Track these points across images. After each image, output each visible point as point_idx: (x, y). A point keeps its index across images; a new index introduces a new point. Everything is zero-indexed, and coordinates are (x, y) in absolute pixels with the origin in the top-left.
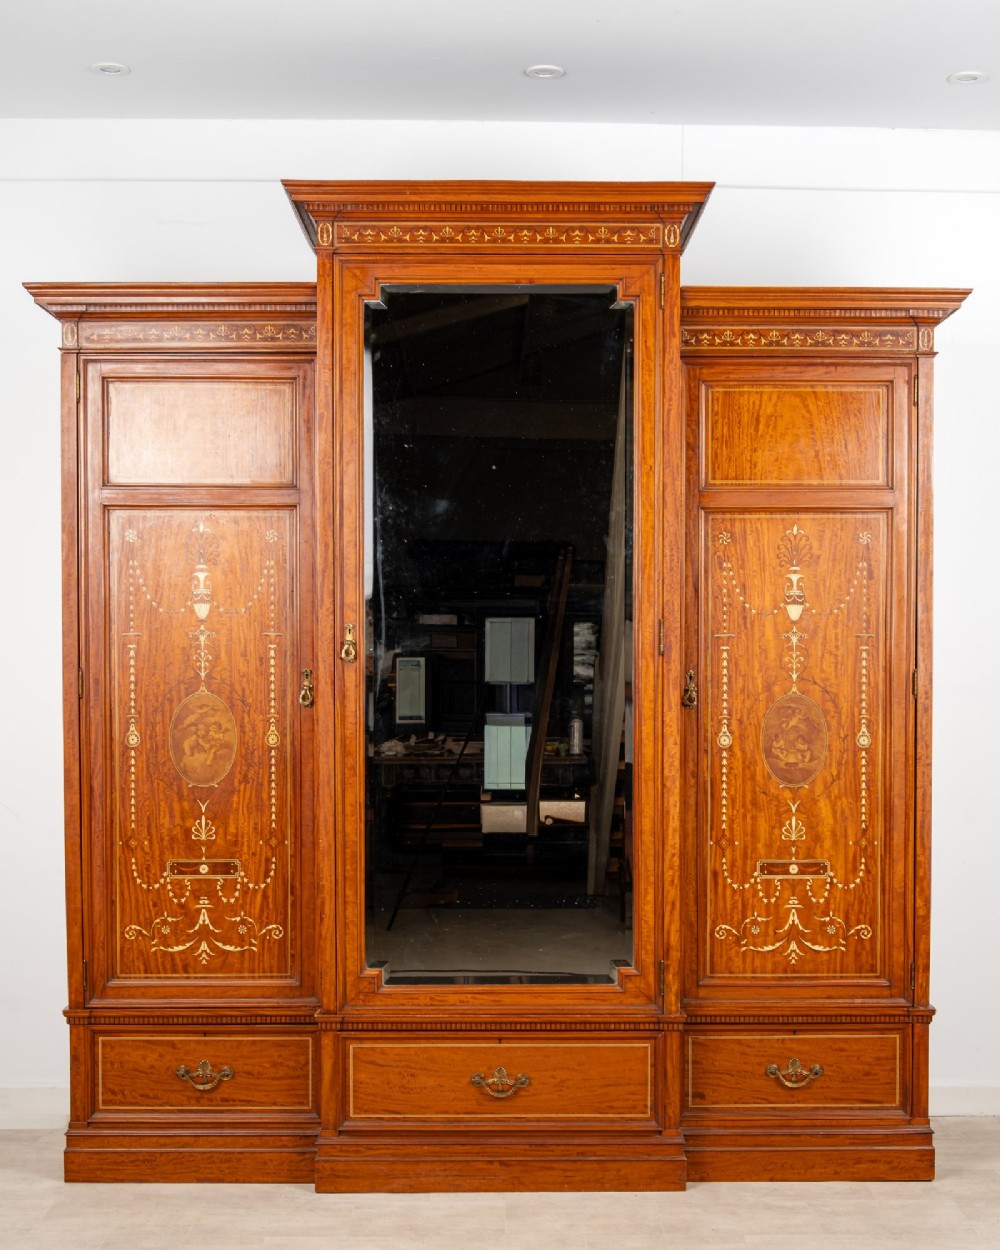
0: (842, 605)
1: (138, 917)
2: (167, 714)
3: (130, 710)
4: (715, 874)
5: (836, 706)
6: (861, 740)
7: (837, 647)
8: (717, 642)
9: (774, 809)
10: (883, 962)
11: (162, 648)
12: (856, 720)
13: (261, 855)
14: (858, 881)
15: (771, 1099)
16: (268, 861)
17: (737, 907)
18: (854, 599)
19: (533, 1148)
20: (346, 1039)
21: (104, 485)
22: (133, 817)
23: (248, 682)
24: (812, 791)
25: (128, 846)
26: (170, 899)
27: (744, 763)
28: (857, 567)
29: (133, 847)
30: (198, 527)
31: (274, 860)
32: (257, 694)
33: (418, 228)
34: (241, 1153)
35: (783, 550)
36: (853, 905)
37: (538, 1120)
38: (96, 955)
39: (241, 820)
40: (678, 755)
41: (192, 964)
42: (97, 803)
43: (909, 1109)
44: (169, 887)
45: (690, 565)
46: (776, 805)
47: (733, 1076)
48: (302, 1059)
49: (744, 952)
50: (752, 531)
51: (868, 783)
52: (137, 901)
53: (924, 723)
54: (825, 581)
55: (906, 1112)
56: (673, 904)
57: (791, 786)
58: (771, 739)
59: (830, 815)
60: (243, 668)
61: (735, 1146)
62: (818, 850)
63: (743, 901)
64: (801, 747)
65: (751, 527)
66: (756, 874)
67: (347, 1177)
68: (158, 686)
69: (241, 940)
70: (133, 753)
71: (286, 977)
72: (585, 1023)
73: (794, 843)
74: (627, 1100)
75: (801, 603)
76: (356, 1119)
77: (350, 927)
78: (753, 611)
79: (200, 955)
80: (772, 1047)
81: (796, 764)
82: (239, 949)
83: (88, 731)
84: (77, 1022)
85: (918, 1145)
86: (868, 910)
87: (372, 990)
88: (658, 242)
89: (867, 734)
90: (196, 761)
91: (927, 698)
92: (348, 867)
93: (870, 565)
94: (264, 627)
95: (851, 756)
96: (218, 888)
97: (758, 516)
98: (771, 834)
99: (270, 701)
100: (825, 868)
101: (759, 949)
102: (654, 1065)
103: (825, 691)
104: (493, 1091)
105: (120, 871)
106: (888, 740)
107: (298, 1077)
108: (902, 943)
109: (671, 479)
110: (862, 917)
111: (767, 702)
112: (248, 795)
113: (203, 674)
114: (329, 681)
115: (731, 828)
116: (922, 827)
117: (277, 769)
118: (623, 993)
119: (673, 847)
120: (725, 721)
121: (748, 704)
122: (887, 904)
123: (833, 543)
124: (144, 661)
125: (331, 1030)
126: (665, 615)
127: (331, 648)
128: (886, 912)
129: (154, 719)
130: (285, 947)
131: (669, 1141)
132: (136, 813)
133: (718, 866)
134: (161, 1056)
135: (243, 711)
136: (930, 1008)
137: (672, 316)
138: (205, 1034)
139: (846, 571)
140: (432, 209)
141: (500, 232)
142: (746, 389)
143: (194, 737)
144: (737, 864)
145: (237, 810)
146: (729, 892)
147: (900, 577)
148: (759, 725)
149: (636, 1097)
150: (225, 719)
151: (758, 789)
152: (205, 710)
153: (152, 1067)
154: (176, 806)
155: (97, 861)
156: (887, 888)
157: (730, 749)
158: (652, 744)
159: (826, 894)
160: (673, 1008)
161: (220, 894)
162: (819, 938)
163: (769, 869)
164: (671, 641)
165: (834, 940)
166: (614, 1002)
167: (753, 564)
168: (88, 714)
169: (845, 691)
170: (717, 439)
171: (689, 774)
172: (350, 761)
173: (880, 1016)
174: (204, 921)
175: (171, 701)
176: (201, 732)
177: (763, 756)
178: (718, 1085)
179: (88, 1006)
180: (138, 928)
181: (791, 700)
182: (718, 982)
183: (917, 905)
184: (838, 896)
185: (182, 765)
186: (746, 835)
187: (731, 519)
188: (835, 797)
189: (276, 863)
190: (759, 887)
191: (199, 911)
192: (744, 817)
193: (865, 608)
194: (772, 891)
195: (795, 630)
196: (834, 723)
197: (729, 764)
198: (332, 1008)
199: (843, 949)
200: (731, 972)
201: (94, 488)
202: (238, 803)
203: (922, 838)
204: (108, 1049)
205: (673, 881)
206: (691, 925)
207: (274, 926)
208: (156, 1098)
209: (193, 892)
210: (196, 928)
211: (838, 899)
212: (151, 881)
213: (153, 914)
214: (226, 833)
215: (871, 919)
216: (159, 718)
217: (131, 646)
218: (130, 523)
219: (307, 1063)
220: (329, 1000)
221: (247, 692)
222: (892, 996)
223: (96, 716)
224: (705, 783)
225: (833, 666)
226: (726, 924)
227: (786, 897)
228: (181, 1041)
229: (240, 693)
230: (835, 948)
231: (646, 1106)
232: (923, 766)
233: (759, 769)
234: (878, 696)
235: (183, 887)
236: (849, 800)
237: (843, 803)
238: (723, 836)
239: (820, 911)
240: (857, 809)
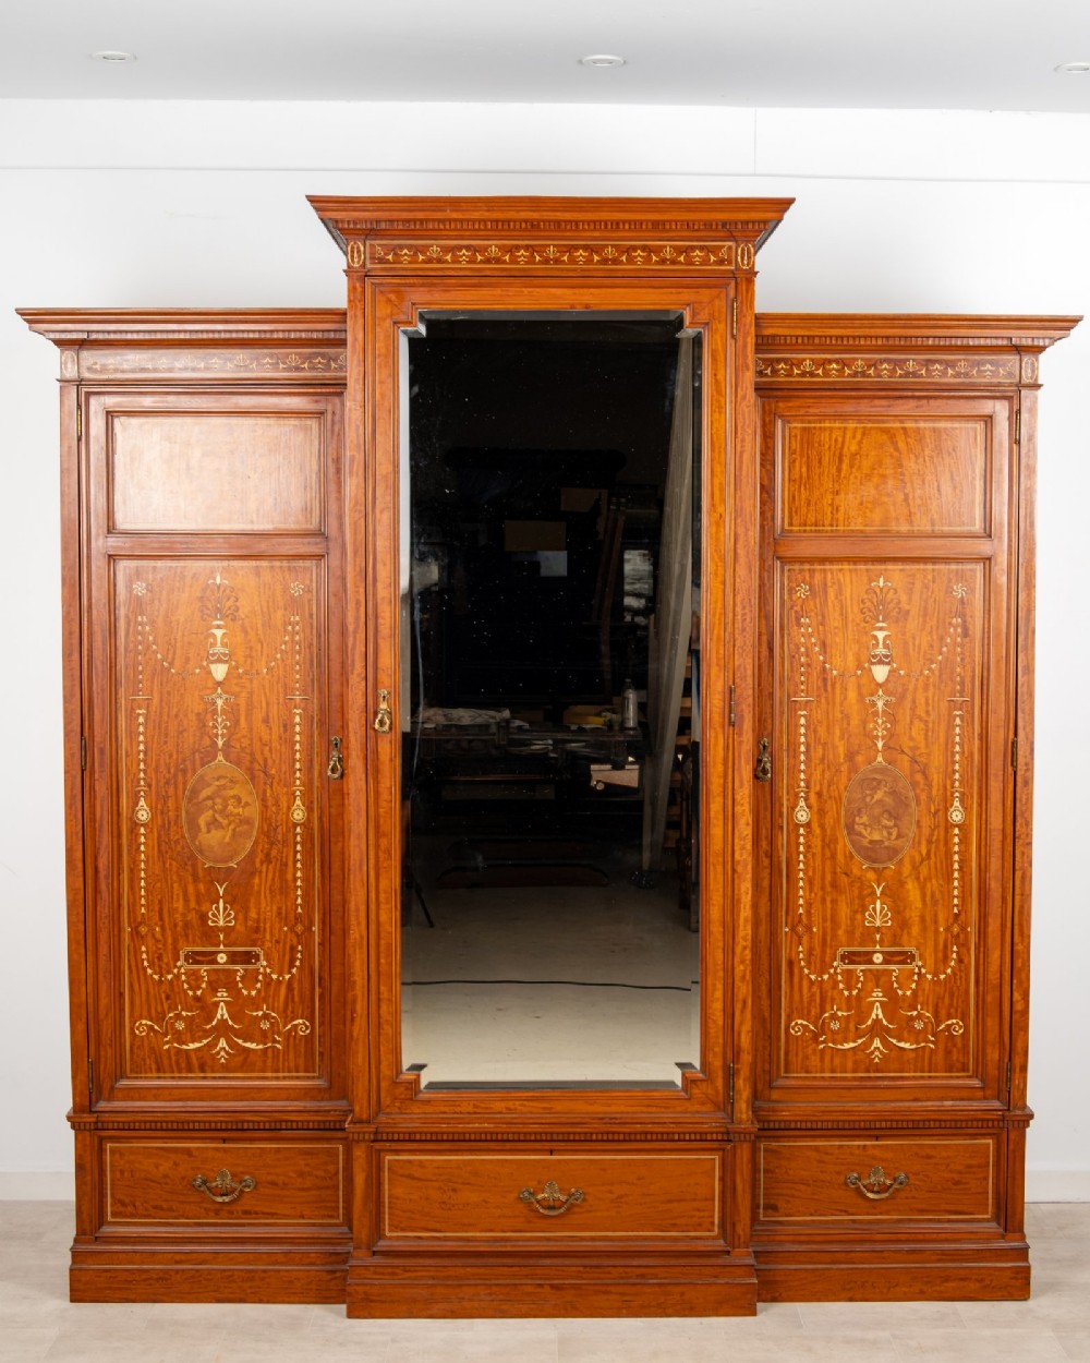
0: (933, 666)
1: (149, 1012)
2: (181, 787)
3: (139, 782)
4: (791, 964)
5: (926, 777)
6: (954, 814)
7: (927, 712)
8: (793, 707)
9: (856, 892)
10: (976, 1060)
11: (174, 713)
12: (949, 793)
13: (285, 943)
14: (949, 971)
15: (851, 1210)
16: (293, 949)
17: (815, 1001)
18: (947, 659)
19: (588, 1269)
20: (379, 1151)
21: (109, 532)
22: (143, 902)
23: (271, 750)
24: (899, 872)
25: (138, 933)
26: (185, 992)
27: (823, 840)
28: (950, 624)
29: (143, 934)
30: (214, 579)
31: (300, 948)
32: (280, 764)
33: (460, 248)
34: (265, 1271)
35: (868, 604)
36: (944, 997)
37: (593, 1239)
38: (102, 1053)
39: (263, 905)
40: (750, 837)
41: (209, 1062)
42: (103, 886)
43: (1002, 1221)
44: (183, 977)
45: (763, 622)
46: (859, 888)
47: (809, 1185)
48: (331, 1168)
49: (822, 1050)
50: (834, 583)
51: (961, 862)
52: (148, 993)
53: (1024, 797)
54: (914, 638)
55: (999, 1224)
56: (745, 1002)
57: (876, 865)
58: (853, 814)
59: (918, 898)
60: (266, 738)
61: (810, 1263)
62: (905, 937)
63: (821, 993)
64: (885, 822)
65: (833, 578)
66: (835, 964)
67: (382, 1302)
68: (171, 756)
69: (264, 1037)
70: (142, 830)
71: (314, 1078)
72: (646, 1133)
73: (878, 930)
74: (692, 1217)
75: (888, 664)
76: (392, 1238)
77: (385, 1027)
78: (835, 672)
79: (218, 1053)
80: (852, 1154)
81: (882, 842)
82: (261, 1047)
83: (93, 807)
84: (82, 1127)
85: (1011, 1261)
86: (959, 1003)
87: (409, 1097)
88: (730, 263)
89: (960, 808)
90: (213, 839)
91: (1027, 770)
92: (382, 961)
93: (964, 622)
94: (287, 689)
95: (942, 833)
96: (238, 979)
97: (840, 567)
98: (853, 919)
99: (295, 773)
100: (912, 957)
101: (840, 1047)
102: (722, 1179)
103: (914, 761)
104: (543, 1208)
105: (129, 960)
106: (984, 816)
107: (328, 1188)
108: (997, 1040)
109: (743, 529)
110: (952, 1011)
111: (849, 772)
112: (270, 875)
113: (220, 743)
114: (362, 756)
115: (808, 912)
116: (1021, 913)
117: (302, 847)
118: (689, 1099)
119: (745, 939)
120: (802, 794)
121: (827, 774)
122: (981, 998)
123: (924, 596)
124: (154, 728)
125: (364, 1140)
126: (737, 681)
127: (364, 718)
128: (980, 1006)
129: (166, 792)
130: (313, 1043)
131: (738, 1262)
132: (146, 897)
133: (793, 955)
134: (175, 1164)
135: (265, 783)
136: (1027, 1112)
137: (745, 346)
138: (224, 1141)
139: (938, 628)
140: (477, 227)
141: (551, 252)
142: (827, 425)
143: (211, 812)
144: (815, 953)
145: (259, 892)
146: (805, 984)
147: (998, 635)
148: (840, 799)
149: (702, 1214)
150: (244, 791)
151: (838, 870)
152: (222, 782)
153: (166, 1176)
154: (191, 889)
155: (104, 950)
156: (981, 979)
157: (808, 825)
158: (721, 822)
159: (914, 986)
160: (744, 1116)
161: (240, 985)
162: (905, 1034)
163: (850, 958)
164: (742, 710)
165: (921, 1036)
166: (679, 1109)
167: (834, 620)
168: (92, 788)
169: (936, 761)
170: (795, 481)
171: (762, 854)
172: (384, 842)
173: (972, 1121)
174: (222, 1015)
175: (184, 771)
176: (218, 807)
177: (845, 833)
178: (793, 1196)
179: (93, 1110)
180: (149, 1023)
181: (875, 770)
182: (793, 1083)
183: (1014, 999)
184: (927, 988)
185: (197, 843)
186: (824, 920)
187: (809, 570)
188: (925, 879)
189: (301, 952)
190: (840, 978)
191: (216, 1004)
192: (823, 900)
193: (958, 669)
194: (853, 983)
195: (880, 693)
196: (923, 797)
197: (806, 842)
198: (365, 1116)
199: (932, 1046)
200: (807, 1072)
201: (98, 535)
202: (260, 885)
203: (1021, 925)
204: (117, 1156)
205: (744, 976)
206: (764, 1020)
207: (301, 1021)
208: (171, 1210)
209: (209, 983)
210: (214, 1023)
211: (926, 992)
212: (164, 972)
213: (166, 1006)
214: (246, 919)
215: (963, 1014)
216: (171, 791)
217: (141, 712)
218: (138, 574)
219: (337, 1173)
220: (361, 1108)
221: (270, 762)
222: (985, 1098)
223: (101, 788)
224: (780, 863)
225: (922, 733)
226: (802, 1019)
227: (869, 989)
228: (198, 1148)
229: (262, 762)
230: (923, 1044)
231: (713, 1223)
232: (1023, 845)
233: (840, 847)
234: (972, 767)
235: (199, 978)
236: (941, 882)
237: (933, 885)
238: (799, 922)
239: (906, 1004)
240: (949, 892)
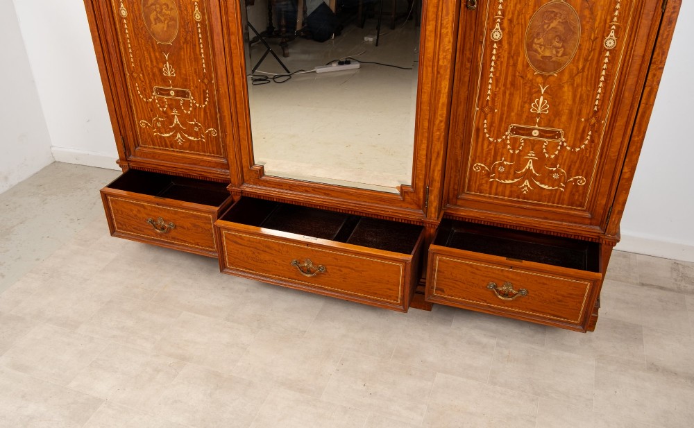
1: (145, 116)
4: (478, 130)
5: (592, 13)
6: (608, 42)
9: (527, 90)
10: (590, 202)
12: (607, 26)
13: (200, 88)
14: (583, 146)
16: (204, 91)
17: (490, 153)
22: (132, 60)
24: (560, 79)
25: (133, 76)
26: (159, 108)
27: (509, 53)
29: (136, 77)
31: (207, 91)
36: (576, 162)
38: (127, 134)
39: (187, 67)
40: (451, 50)
41: (175, 144)
44: (157, 101)
46: (530, 87)
49: (492, 182)
51: (606, 77)
52: (143, 108)
53: (667, 32)
56: (438, 154)
57: (544, 74)
58: (533, 37)
59: (571, 98)
62: (557, 121)
63: (495, 150)
64: (557, 44)
66: (507, 133)
69: (196, 135)
70: (125, 21)
71: (221, 157)
73: (538, 115)
79: (178, 140)
81: (551, 57)
82: (196, 139)
83: (98, 7)
84: (124, 167)
86: (586, 167)
89: (614, 38)
90: (159, 28)
91: (673, 12)
95: (596, 55)
96: (181, 104)
98: (522, 107)
100: (559, 135)
101: (503, 181)
103: (585, 0)
105: (132, 90)
106: (631, 45)
108: (607, 193)
110: (580, 171)
111: (535, 6)
112: (188, 52)
115: (493, 100)
116: (643, 116)
117: (202, 35)
118: (403, 201)
119: (441, 116)
120: (499, 20)
121: (518, 7)
122: (601, 165)
128: (600, 171)
130: (219, 141)
132: (133, 58)
133: (480, 124)
134: (139, 211)
143: (155, 12)
144: (494, 125)
145: (184, 60)
146: (486, 143)
148: (525, 25)
151: (517, 74)
154: (153, 55)
155: (118, 84)
156: (604, 155)
157: (500, 42)
158: (433, 39)
159: (557, 153)
160: (433, 215)
161: (183, 108)
162: (546, 180)
163: (517, 131)
165: (556, 183)
166: (397, 205)
169: (602, 1)
174: (177, 122)
176: (158, 10)
177: (525, 48)
179: (128, 160)
180: (146, 122)
181: (555, 6)
182: (471, 197)
183: (623, 171)
184: (565, 154)
186: (503, 105)
188: (578, 86)
189: (208, 94)
190: (508, 142)
191: (173, 116)
192: (504, 93)
194: (517, 145)
196: (587, 27)
197: (497, 54)
198: (237, 184)
199: (562, 189)
200: (481, 193)
202: (184, 56)
203: (640, 124)
204: (114, 203)
205: (439, 139)
206: (457, 161)
207: (212, 129)
209: (169, 105)
210: (174, 125)
211: (564, 157)
212: (147, 97)
213: (152, 115)
214: (180, 73)
215: (587, 173)
220: (234, 180)
222: (591, 224)
224: (478, 66)
226: (481, 163)
227: (527, 151)
230: (556, 188)
232: (655, 69)
233: (520, 59)
234: (630, 7)
235: (164, 102)
236: (589, 88)
237: (583, 90)
238: (487, 105)
239: (550, 163)
240: (593, 95)
